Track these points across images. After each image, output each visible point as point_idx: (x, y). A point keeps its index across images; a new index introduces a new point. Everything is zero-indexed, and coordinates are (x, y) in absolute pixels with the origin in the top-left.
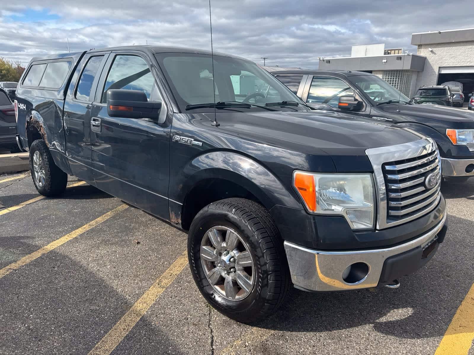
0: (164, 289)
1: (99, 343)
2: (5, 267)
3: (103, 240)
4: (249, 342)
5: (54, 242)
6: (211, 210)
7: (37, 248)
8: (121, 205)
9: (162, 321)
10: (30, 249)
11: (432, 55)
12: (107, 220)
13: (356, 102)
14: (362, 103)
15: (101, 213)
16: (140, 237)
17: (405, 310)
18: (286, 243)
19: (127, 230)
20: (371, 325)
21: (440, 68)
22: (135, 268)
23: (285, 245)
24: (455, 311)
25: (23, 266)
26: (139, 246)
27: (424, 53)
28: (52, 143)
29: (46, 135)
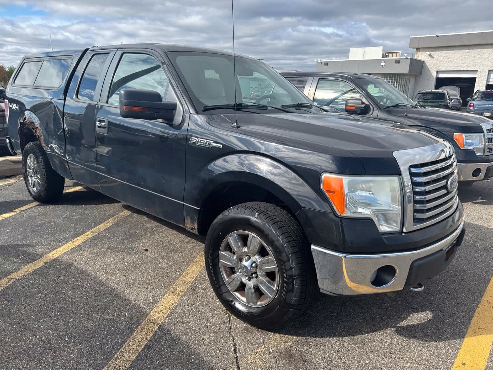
0: (179, 297)
1: (118, 354)
2: (6, 276)
3: (108, 248)
4: (273, 349)
5: (57, 250)
6: (232, 214)
7: (39, 256)
8: (123, 211)
9: (181, 330)
10: (32, 258)
11: (430, 58)
12: (110, 227)
13: (363, 105)
14: (369, 106)
15: (103, 220)
16: (148, 244)
17: (424, 314)
18: (313, 247)
19: (132, 237)
20: (393, 329)
21: (437, 71)
22: (147, 276)
23: (313, 248)
24: (473, 314)
25: (26, 276)
26: (148, 253)
27: (421, 56)
28: (50, 145)
29: (42, 137)
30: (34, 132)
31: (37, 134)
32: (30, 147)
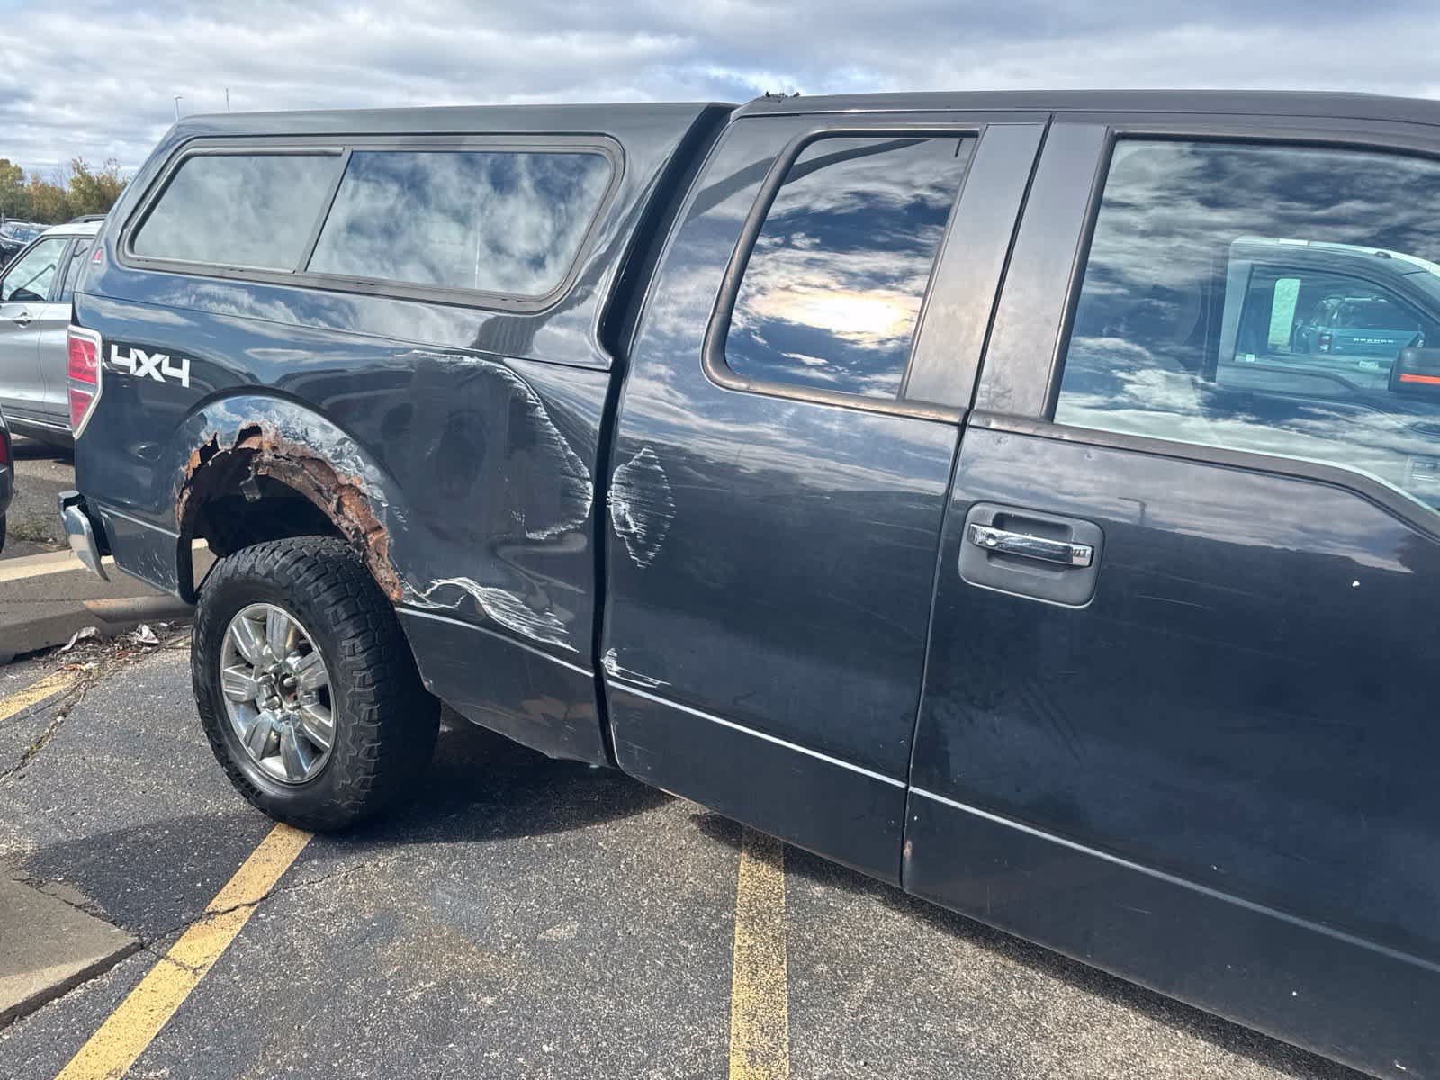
8: (734, 864)
12: (795, 998)
15: (712, 945)
28: (437, 584)
29: (386, 535)
30: (332, 507)
31: (345, 518)
32: (270, 574)
